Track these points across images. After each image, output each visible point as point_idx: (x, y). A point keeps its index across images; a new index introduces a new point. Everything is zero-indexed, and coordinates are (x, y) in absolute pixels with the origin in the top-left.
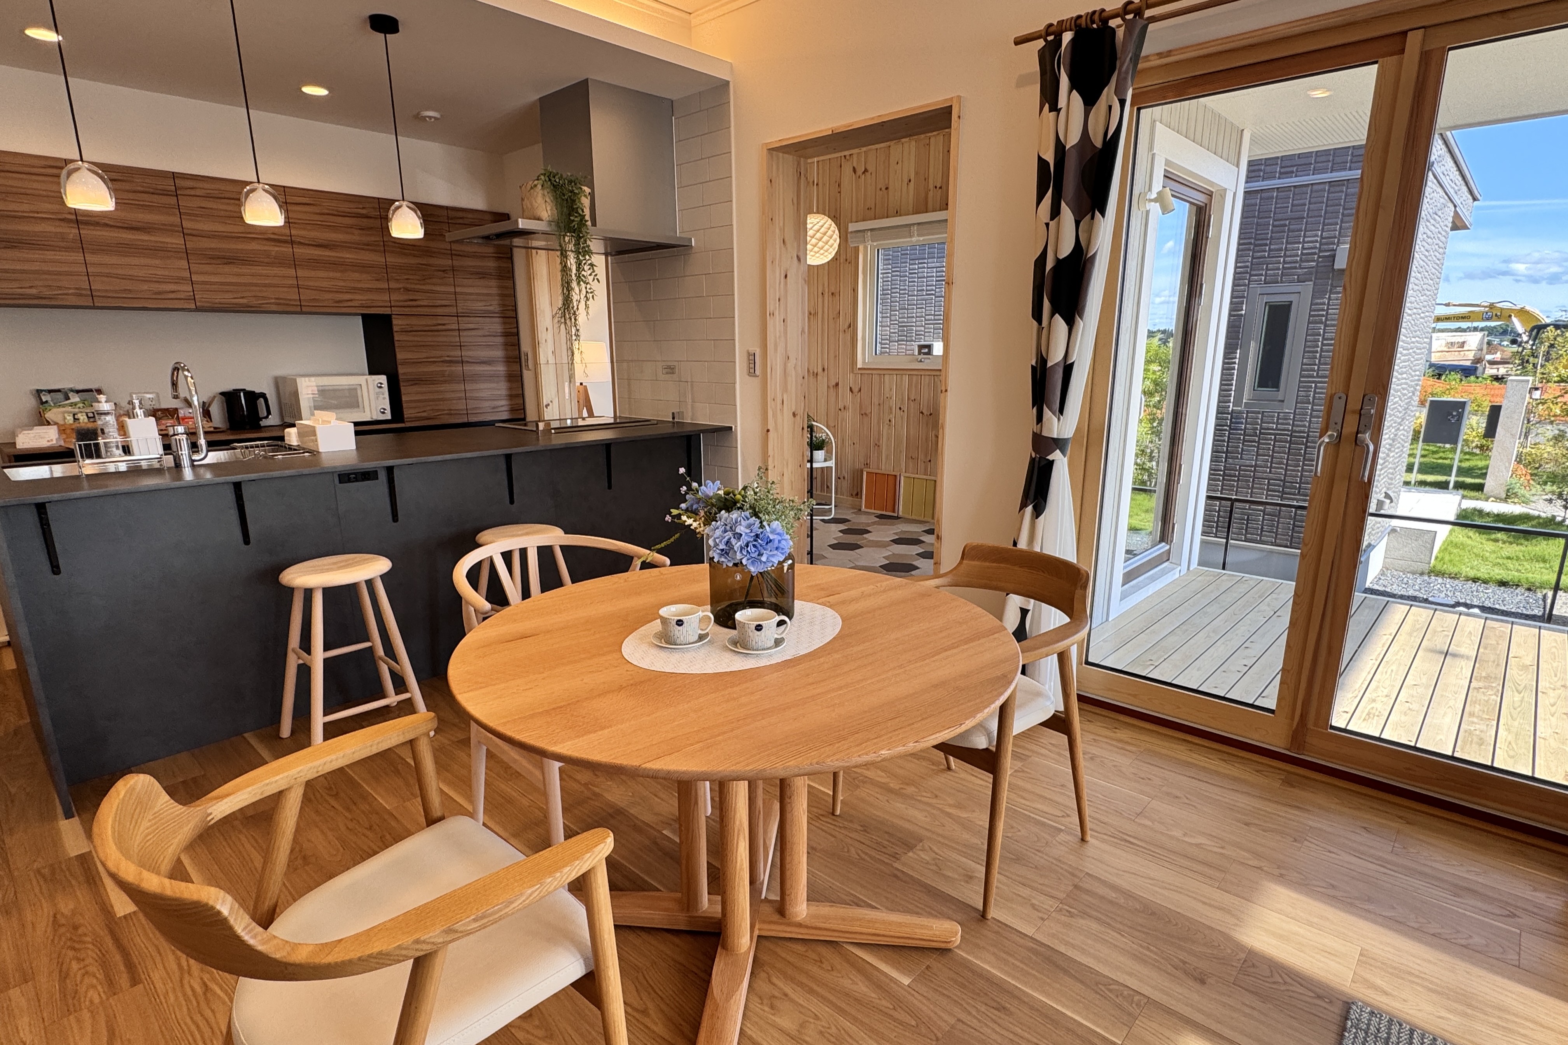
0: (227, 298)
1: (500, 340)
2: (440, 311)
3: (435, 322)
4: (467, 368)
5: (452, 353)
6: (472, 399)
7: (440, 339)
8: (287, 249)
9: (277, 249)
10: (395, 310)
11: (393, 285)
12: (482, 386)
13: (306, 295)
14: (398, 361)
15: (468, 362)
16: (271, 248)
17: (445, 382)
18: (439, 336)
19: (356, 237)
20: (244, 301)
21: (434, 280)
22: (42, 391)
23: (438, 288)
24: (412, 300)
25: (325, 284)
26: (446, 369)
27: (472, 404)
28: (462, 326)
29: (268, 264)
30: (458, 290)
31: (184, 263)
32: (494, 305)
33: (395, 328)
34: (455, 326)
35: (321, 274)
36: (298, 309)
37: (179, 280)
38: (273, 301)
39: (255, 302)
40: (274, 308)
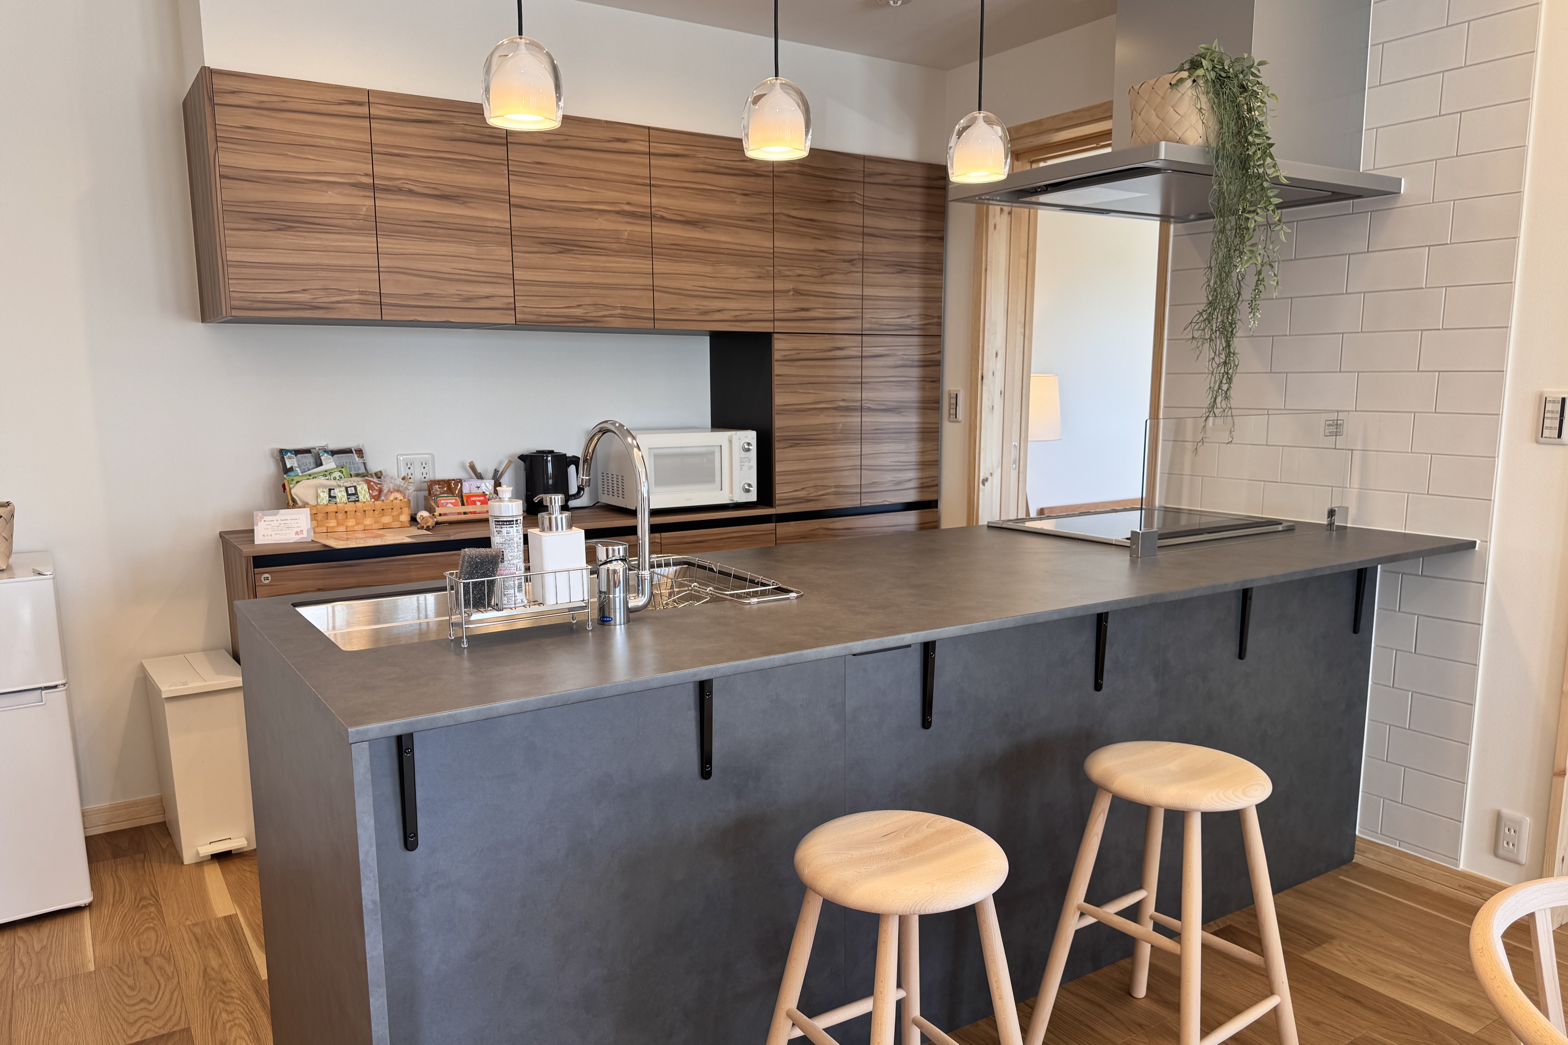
0: (556, 307)
1: (915, 373)
2: (839, 326)
3: (831, 345)
4: (868, 419)
5: (847, 395)
6: (872, 468)
7: (838, 373)
8: (642, 229)
9: (629, 228)
10: (779, 326)
11: (780, 285)
12: (885, 448)
13: (664, 301)
14: (776, 409)
15: (869, 409)
16: (622, 227)
17: (835, 441)
18: (834, 367)
19: (737, 207)
20: (579, 312)
21: (837, 277)
22: (287, 451)
23: (840, 290)
24: (803, 309)
25: (688, 284)
26: (837, 420)
27: (868, 477)
28: (868, 351)
29: (619, 253)
30: (868, 291)
31: (506, 252)
32: (913, 317)
33: (777, 355)
34: (856, 352)
35: (685, 268)
36: (650, 325)
37: (494, 278)
38: (618, 311)
39: (594, 313)
40: (618, 323)
